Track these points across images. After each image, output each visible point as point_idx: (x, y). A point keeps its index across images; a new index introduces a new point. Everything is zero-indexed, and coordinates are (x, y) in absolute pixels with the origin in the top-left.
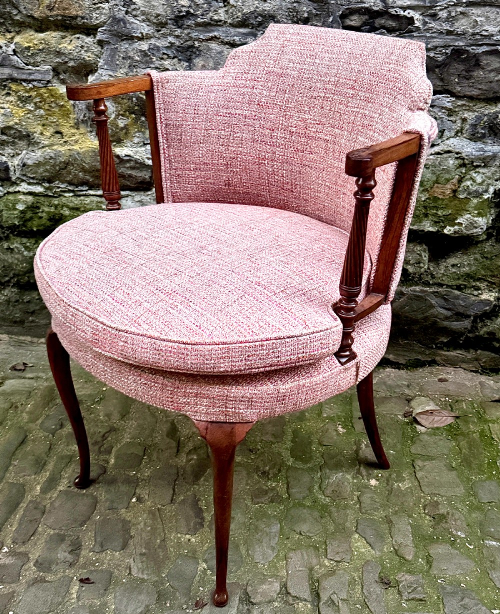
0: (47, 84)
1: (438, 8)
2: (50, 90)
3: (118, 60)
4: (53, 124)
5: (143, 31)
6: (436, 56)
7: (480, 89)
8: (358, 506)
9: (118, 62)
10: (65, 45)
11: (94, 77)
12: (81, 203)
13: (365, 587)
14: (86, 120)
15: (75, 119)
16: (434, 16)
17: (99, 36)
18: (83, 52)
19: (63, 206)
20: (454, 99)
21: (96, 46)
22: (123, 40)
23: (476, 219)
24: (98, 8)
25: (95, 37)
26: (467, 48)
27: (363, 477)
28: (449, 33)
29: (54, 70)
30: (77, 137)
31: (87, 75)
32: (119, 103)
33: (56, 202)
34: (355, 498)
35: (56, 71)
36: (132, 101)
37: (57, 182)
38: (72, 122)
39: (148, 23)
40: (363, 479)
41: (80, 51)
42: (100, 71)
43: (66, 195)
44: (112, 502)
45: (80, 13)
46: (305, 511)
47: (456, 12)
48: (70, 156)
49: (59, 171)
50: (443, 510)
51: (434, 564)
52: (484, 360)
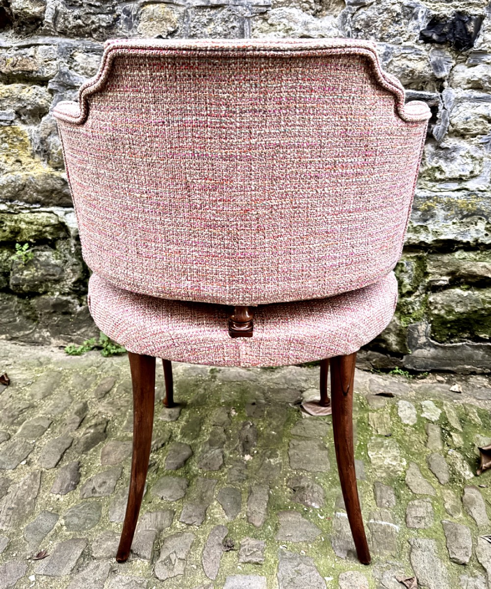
0: (11, 123)
2: (13, 128)
4: (14, 155)
8: (226, 478)
10: (25, 94)
11: (46, 118)
12: (35, 218)
14: (40, 152)
15: (31, 150)
17: (50, 86)
18: (37, 98)
19: (21, 221)
21: (47, 93)
22: (68, 89)
24: (48, 65)
25: (47, 86)
27: (239, 452)
29: (17, 113)
30: (32, 165)
31: (41, 116)
33: (16, 218)
34: (226, 471)
35: (18, 114)
37: (16, 201)
38: (29, 153)
40: (239, 454)
42: (50, 113)
43: (24, 211)
45: (35, 68)
48: (27, 180)
49: (18, 191)
50: (304, 483)
51: (281, 530)
52: (374, 360)
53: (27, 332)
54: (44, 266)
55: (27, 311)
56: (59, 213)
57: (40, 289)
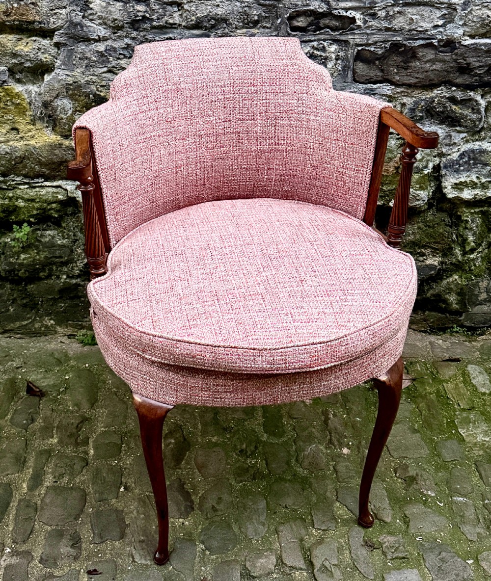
0: (3, 84)
1: (377, 8)
2: (6, 89)
3: (74, 60)
4: (8, 122)
5: (99, 34)
6: (376, 50)
7: (417, 78)
8: (335, 476)
9: (74, 62)
10: (22, 47)
11: (51, 77)
12: (37, 194)
13: (352, 551)
14: (43, 117)
15: (31, 116)
16: (374, 16)
17: (56, 39)
18: (40, 53)
19: (17, 198)
20: (393, 87)
21: (53, 48)
22: (80, 42)
23: (418, 192)
24: (55, 14)
25: (52, 39)
26: (404, 42)
27: (335, 447)
28: (388, 29)
29: (10, 70)
30: (33, 132)
31: (43, 74)
32: (76, 100)
33: (11, 195)
34: (332, 468)
35: (12, 71)
36: (89, 98)
37: (12, 176)
38: (28, 119)
39: (104, 26)
40: (335, 448)
41: (37, 53)
42: (57, 71)
43: (21, 187)
44: (102, 493)
45: (37, 18)
46: (287, 485)
47: (394, 11)
48: (26, 150)
49: (15, 165)
50: (412, 472)
51: (411, 523)
52: (432, 320)
53: (25, 323)
54: (48, 247)
55: (23, 298)
56: (69, 188)
57: (41, 274)
